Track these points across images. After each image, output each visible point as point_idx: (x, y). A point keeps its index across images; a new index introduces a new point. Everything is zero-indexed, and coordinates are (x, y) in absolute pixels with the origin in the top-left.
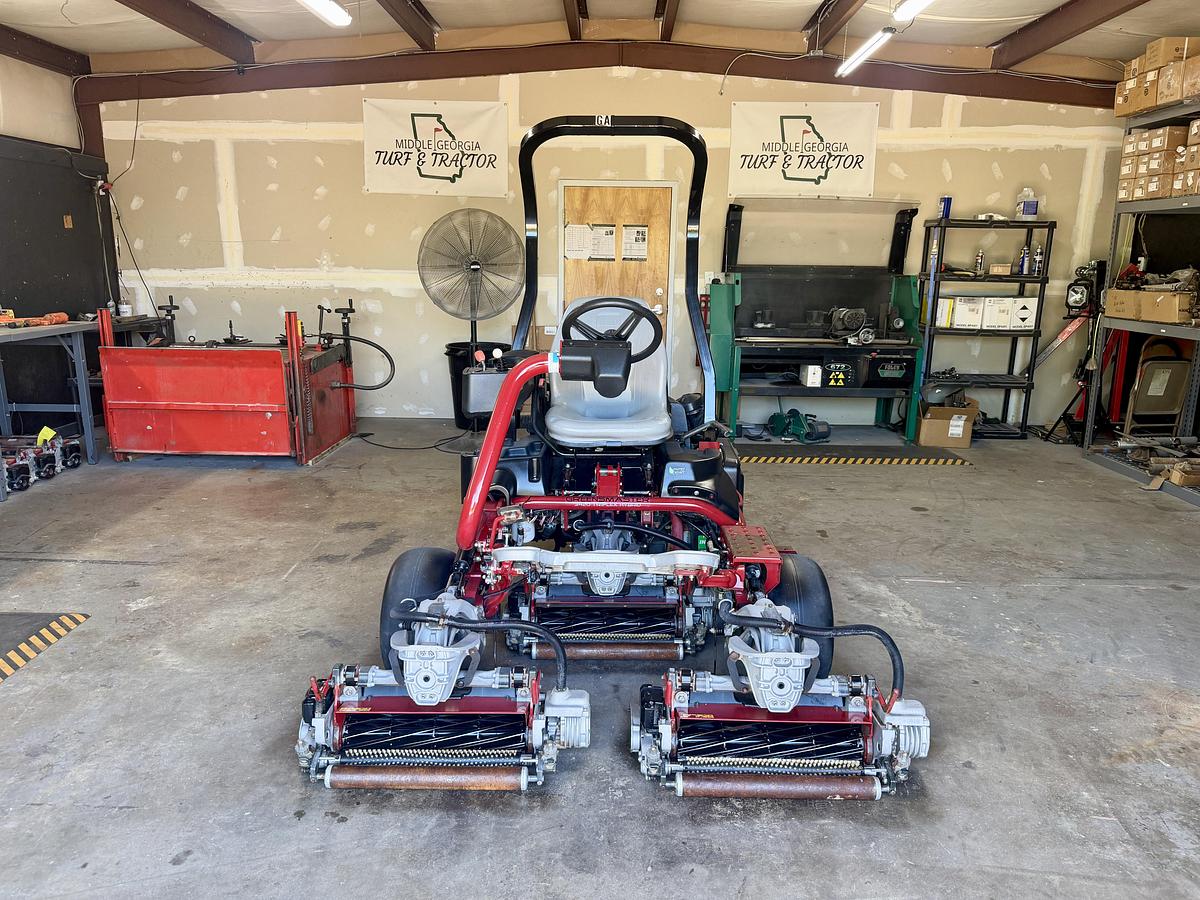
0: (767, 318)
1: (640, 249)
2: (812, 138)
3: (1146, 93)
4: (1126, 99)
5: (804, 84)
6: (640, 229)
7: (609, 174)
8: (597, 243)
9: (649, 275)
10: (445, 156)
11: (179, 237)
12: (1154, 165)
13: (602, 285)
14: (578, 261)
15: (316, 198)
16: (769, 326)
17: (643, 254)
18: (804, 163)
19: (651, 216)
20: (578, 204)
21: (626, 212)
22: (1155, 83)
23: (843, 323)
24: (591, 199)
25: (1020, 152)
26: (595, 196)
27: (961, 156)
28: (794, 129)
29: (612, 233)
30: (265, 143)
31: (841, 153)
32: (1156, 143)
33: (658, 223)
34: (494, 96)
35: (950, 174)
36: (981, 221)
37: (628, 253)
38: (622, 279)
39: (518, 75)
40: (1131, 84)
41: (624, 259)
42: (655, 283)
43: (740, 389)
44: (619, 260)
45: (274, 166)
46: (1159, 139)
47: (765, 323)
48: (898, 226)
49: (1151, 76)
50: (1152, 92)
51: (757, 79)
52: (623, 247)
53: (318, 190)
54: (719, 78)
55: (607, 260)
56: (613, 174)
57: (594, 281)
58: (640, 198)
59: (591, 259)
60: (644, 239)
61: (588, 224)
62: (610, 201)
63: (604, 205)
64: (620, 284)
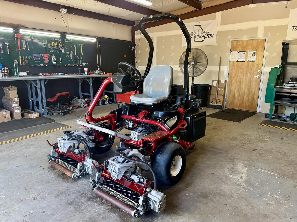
1: (254, 58)
6: (254, 52)
7: (245, 36)
8: (240, 56)
9: (256, 65)
10: (201, 36)
11: (146, 59)
13: (240, 69)
14: (234, 62)
15: (171, 49)
19: (258, 48)
21: (250, 47)
24: (239, 44)
26: (240, 43)
29: (245, 53)
30: (163, 36)
33: (260, 50)
34: (214, 18)
37: (249, 59)
38: (247, 67)
39: (221, 12)
41: (248, 61)
42: (258, 68)
44: (246, 61)
45: (164, 42)
52: (248, 57)
53: (172, 47)
55: (243, 61)
56: (247, 36)
57: (238, 68)
58: (255, 43)
59: (237, 61)
60: (255, 55)
61: (238, 51)
62: (245, 44)
63: (243, 45)
64: (246, 68)
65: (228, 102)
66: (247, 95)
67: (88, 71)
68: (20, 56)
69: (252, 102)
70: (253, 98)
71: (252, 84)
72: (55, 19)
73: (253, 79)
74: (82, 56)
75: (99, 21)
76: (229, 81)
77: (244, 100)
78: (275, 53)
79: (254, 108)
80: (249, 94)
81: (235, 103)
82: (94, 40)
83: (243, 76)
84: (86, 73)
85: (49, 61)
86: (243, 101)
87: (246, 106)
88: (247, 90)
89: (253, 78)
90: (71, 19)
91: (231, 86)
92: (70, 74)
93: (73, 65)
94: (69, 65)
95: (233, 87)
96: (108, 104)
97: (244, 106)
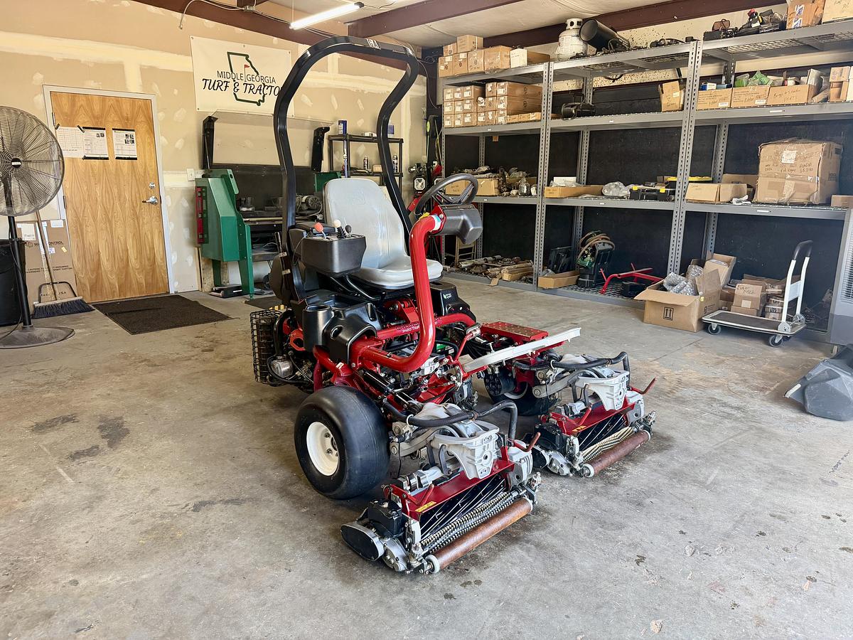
0: (249, 204)
1: (131, 150)
2: (250, 71)
3: (460, 64)
4: (446, 67)
5: (241, 30)
6: (128, 133)
7: (92, 84)
8: (89, 143)
9: (141, 171)
12: (467, 107)
13: (99, 180)
14: (73, 160)
16: (250, 209)
17: (134, 154)
18: (248, 90)
19: (135, 122)
20: (66, 109)
21: (112, 117)
22: (466, 60)
23: (307, 205)
24: (78, 105)
25: (371, 94)
26: (82, 103)
27: (342, 93)
28: (238, 63)
29: (103, 135)
31: (271, 84)
32: (467, 94)
33: (142, 129)
35: (337, 105)
36: (367, 137)
37: (120, 152)
38: (117, 174)
40: (448, 59)
41: (117, 158)
42: (148, 178)
43: (254, 257)
44: (112, 159)
46: (468, 92)
47: (248, 207)
48: (315, 138)
49: (463, 56)
50: (464, 65)
51: (207, 21)
52: (115, 147)
54: (178, 15)
55: (101, 158)
56: (96, 84)
57: (92, 178)
58: (126, 108)
59: (85, 158)
60: (133, 142)
61: (78, 126)
62: (97, 108)
63: (92, 110)
64: (116, 179)
65: (85, 285)
66: (135, 255)
69: (154, 270)
70: (152, 259)
71: (143, 223)
73: (141, 209)
76: (70, 220)
77: (131, 271)
78: (180, 141)
79: (161, 285)
80: (140, 252)
81: (106, 284)
83: (112, 202)
86: (127, 274)
87: (139, 284)
88: (131, 240)
89: (140, 206)
91: (82, 235)
95: (90, 237)
97: (135, 286)
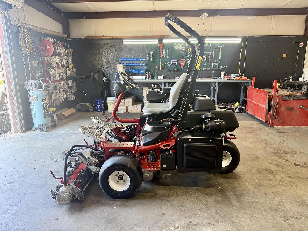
67: (225, 75)
68: (160, 63)
72: (199, 24)
74: (220, 59)
75: (251, 18)
82: (239, 41)
84: (222, 76)
85: (185, 65)
90: (216, 21)
92: (203, 78)
93: (208, 69)
94: (204, 69)
96: (237, 113)
